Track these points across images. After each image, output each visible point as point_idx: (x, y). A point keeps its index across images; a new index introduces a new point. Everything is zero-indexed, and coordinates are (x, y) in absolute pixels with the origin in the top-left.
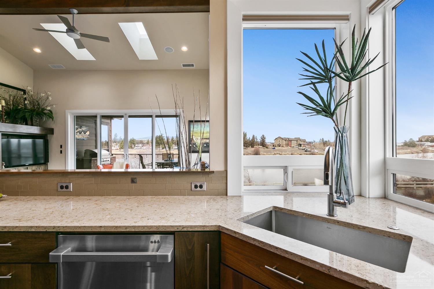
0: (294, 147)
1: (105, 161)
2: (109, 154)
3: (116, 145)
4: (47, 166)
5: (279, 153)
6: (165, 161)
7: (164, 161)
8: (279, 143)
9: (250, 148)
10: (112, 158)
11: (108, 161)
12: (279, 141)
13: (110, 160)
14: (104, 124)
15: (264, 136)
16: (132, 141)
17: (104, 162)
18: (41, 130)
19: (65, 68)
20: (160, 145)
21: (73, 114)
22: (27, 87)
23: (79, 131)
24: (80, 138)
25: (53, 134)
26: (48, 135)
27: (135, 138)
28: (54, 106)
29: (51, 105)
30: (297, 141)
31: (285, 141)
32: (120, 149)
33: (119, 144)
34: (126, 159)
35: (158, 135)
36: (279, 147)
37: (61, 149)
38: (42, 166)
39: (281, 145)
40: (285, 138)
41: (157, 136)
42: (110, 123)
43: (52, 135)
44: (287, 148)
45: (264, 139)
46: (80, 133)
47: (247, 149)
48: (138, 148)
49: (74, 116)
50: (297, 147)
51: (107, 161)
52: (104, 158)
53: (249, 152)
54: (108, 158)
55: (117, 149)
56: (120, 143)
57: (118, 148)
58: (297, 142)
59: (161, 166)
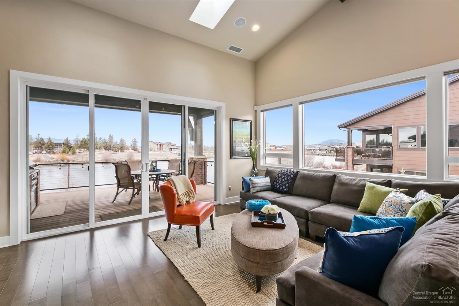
0: (166, 151)
5: (155, 158)
8: (151, 147)
9: (119, 153)
12: (151, 145)
15: (135, 139)
30: (168, 145)
31: (157, 145)
36: (151, 151)
39: (153, 149)
40: (156, 142)
44: (160, 152)
45: (136, 142)
47: (116, 153)
50: (168, 151)
53: (121, 157)
58: (168, 147)
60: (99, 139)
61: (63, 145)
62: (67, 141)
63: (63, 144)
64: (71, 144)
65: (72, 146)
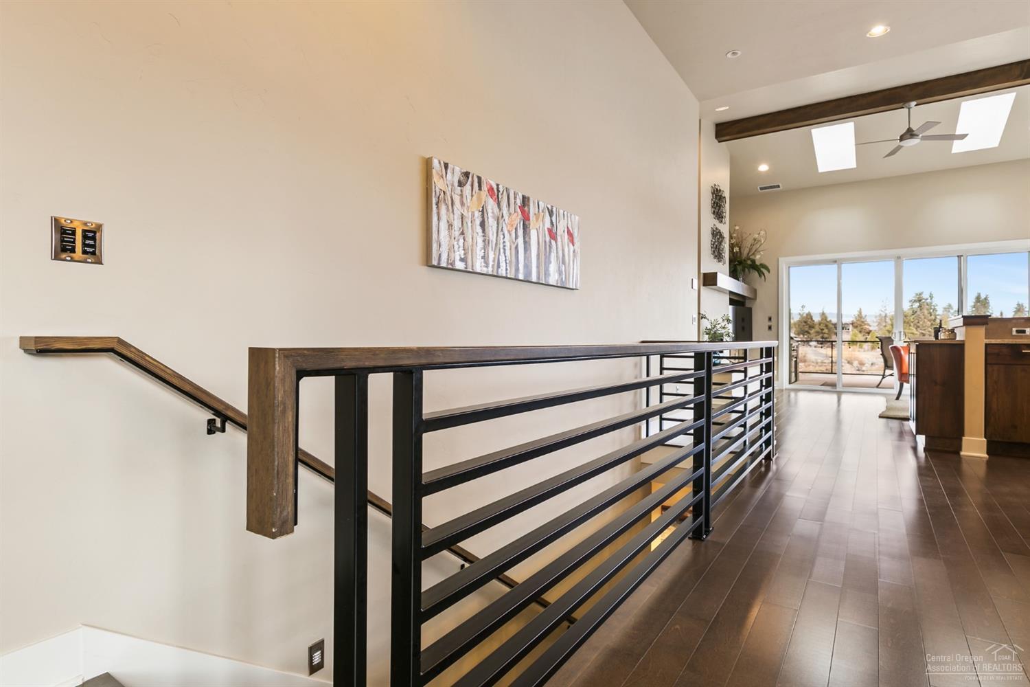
19: (781, 188)
21: (788, 264)
25: (756, 298)
37: (769, 324)
43: (754, 300)
49: (789, 267)
60: (945, 308)
61: (851, 327)
62: (861, 317)
63: (852, 324)
64: (868, 325)
65: (871, 328)
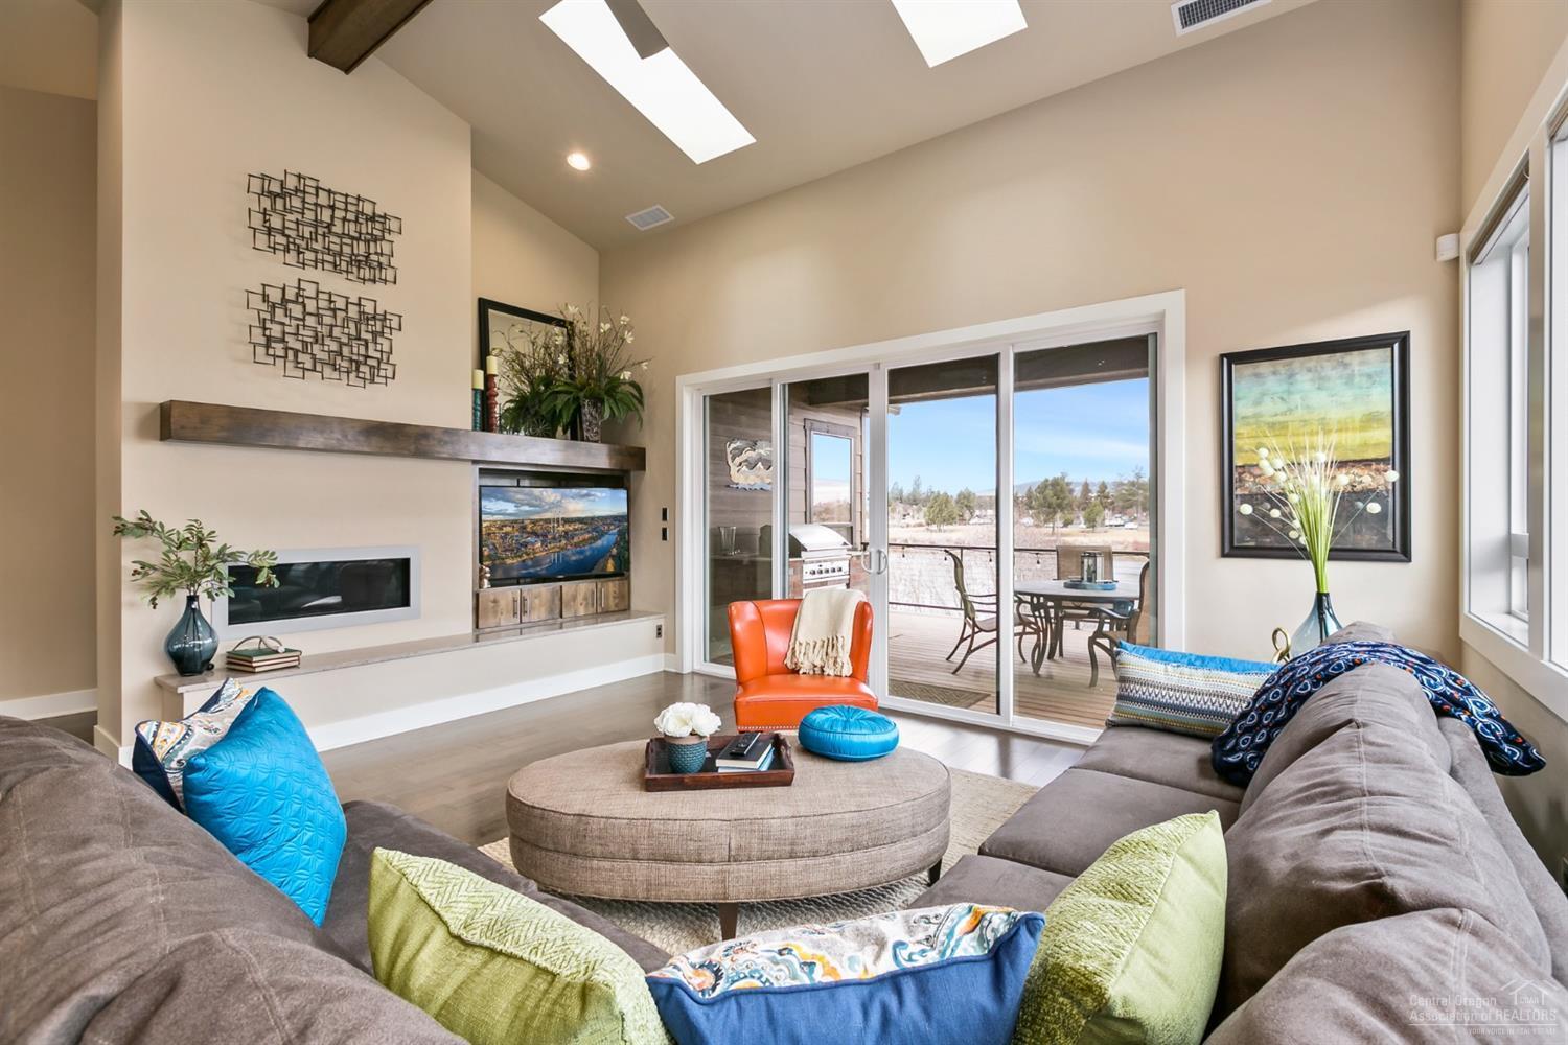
1: (827, 571)
2: (845, 544)
3: (919, 510)
4: (626, 582)
6: (1067, 586)
7: (1062, 583)
10: (855, 559)
11: (840, 570)
13: (846, 569)
14: (819, 431)
16: (964, 498)
17: (824, 575)
18: (612, 454)
19: (672, 218)
20: (1055, 513)
21: (699, 389)
22: (566, 305)
23: (746, 461)
24: (752, 483)
25: (644, 468)
26: (633, 474)
27: (971, 489)
28: (644, 366)
29: (634, 364)
32: (928, 524)
33: (925, 509)
34: (879, 573)
35: (1050, 478)
37: (664, 524)
38: (611, 584)
41: (1047, 480)
42: (859, 427)
43: (642, 472)
46: (752, 466)
48: (982, 521)
49: (704, 397)
51: (834, 570)
52: (825, 561)
54: (838, 560)
55: (920, 525)
56: (929, 504)
57: (923, 522)
59: (1052, 612)
